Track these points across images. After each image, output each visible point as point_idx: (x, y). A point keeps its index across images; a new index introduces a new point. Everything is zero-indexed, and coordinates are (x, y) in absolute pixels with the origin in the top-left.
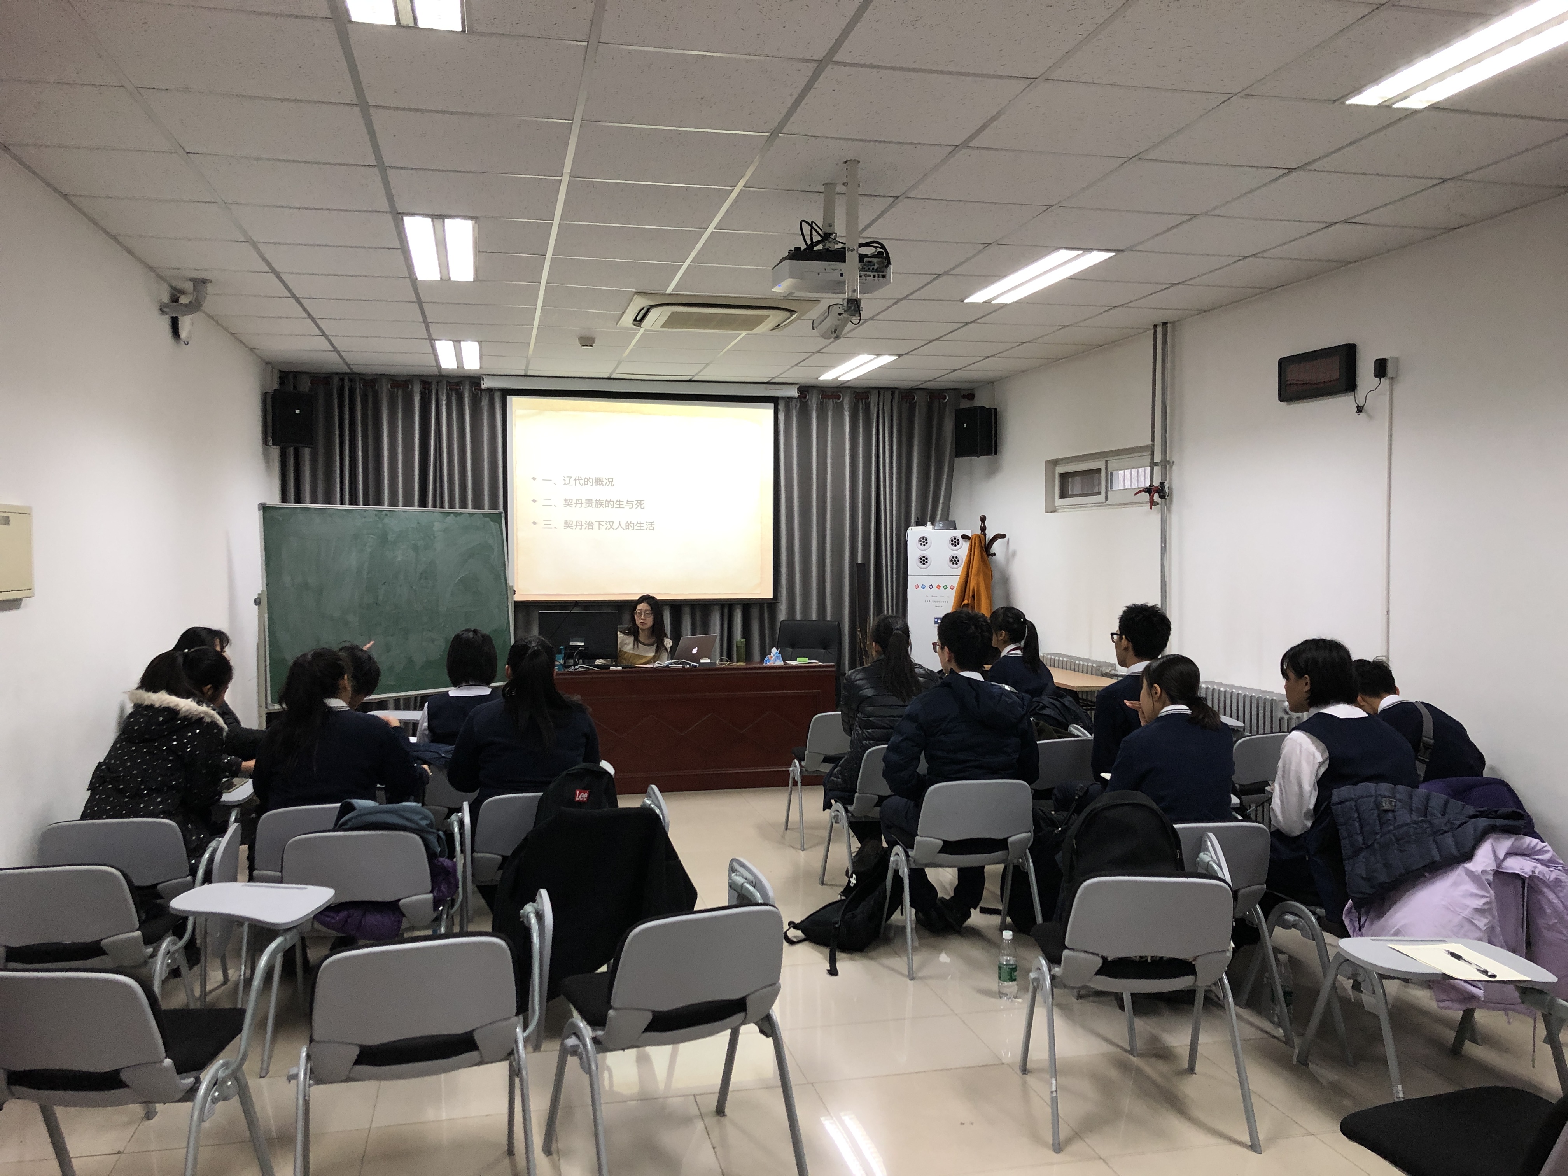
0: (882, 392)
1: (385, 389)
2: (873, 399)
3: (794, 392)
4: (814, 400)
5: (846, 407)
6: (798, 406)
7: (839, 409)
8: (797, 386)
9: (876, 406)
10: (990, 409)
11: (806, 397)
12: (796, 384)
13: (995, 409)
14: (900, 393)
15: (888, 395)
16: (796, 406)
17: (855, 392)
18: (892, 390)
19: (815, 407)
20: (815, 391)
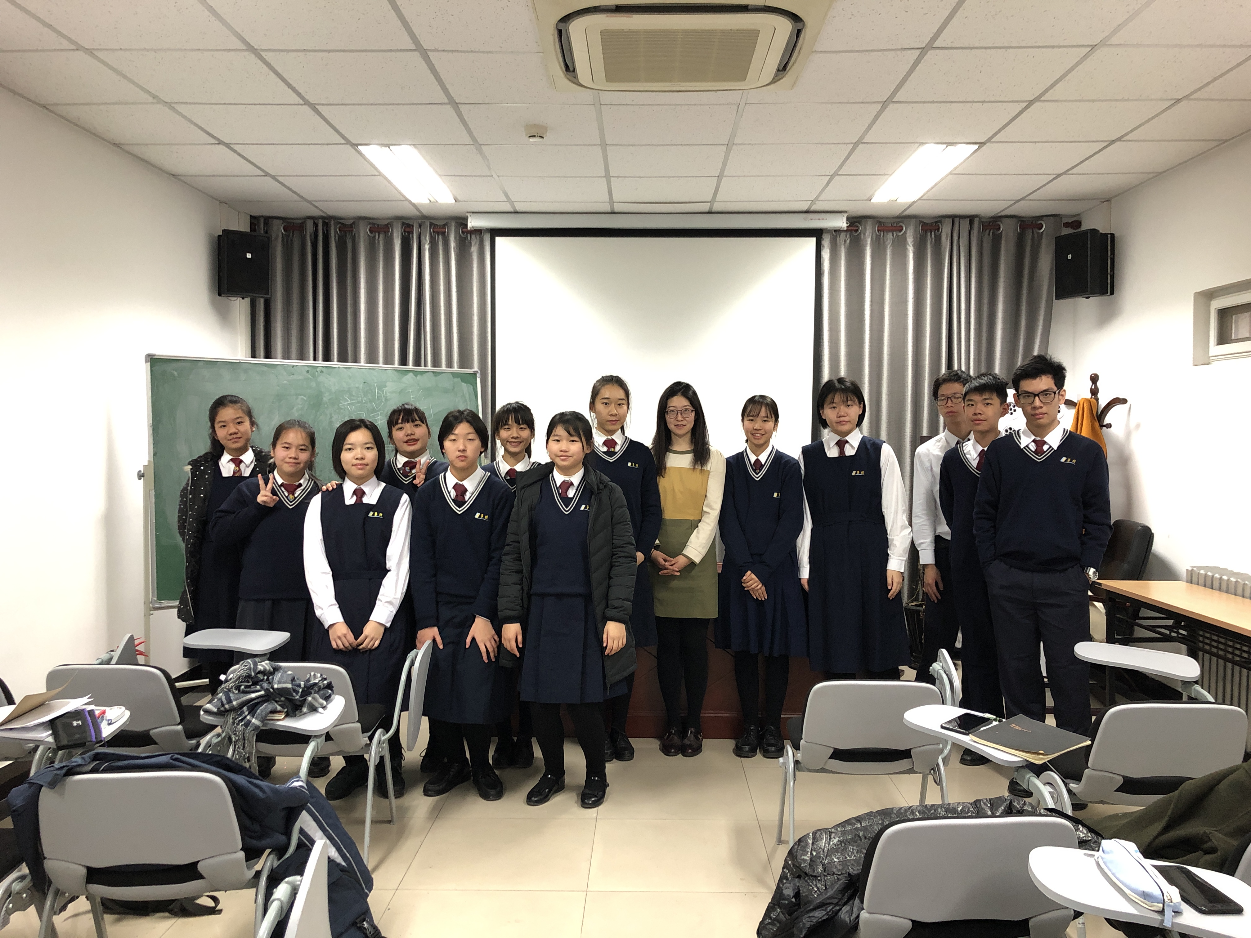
0: (957, 220)
1: (363, 233)
2: (945, 230)
3: (841, 223)
4: (869, 233)
5: (910, 240)
6: (848, 241)
7: (900, 244)
8: (846, 215)
9: (949, 238)
10: (1106, 235)
11: (858, 230)
12: (845, 212)
13: (1113, 235)
14: (981, 222)
15: (965, 224)
16: (845, 241)
17: (921, 222)
18: (971, 218)
19: (869, 241)
20: (869, 223)
